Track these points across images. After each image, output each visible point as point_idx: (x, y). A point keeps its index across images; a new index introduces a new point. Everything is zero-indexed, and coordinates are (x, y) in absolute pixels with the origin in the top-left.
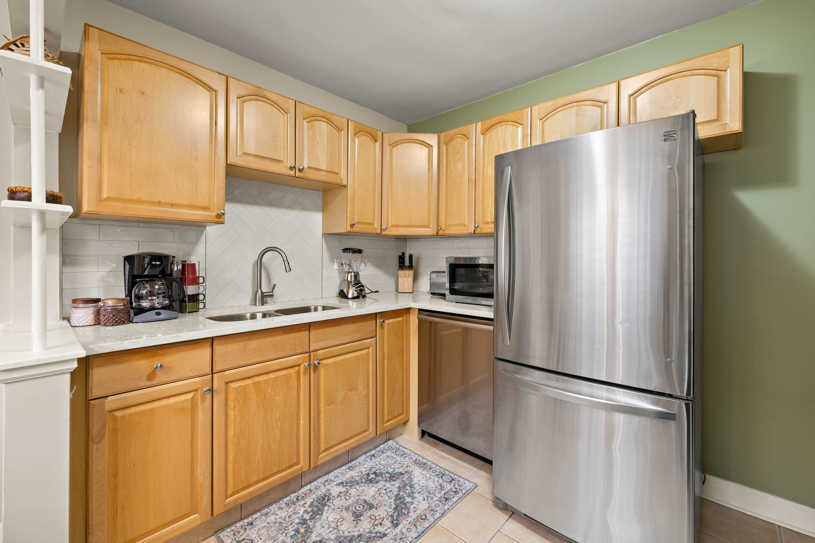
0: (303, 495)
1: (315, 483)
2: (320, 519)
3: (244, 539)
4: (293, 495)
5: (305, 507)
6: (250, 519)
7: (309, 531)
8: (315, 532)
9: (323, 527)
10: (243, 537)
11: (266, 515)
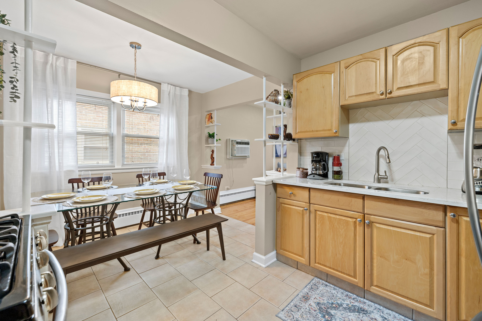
0: (359, 300)
1: (373, 304)
2: (347, 312)
3: (317, 286)
4: (355, 296)
5: (350, 303)
6: (329, 284)
7: (335, 308)
8: (336, 312)
9: (342, 315)
10: (318, 285)
11: (335, 289)
